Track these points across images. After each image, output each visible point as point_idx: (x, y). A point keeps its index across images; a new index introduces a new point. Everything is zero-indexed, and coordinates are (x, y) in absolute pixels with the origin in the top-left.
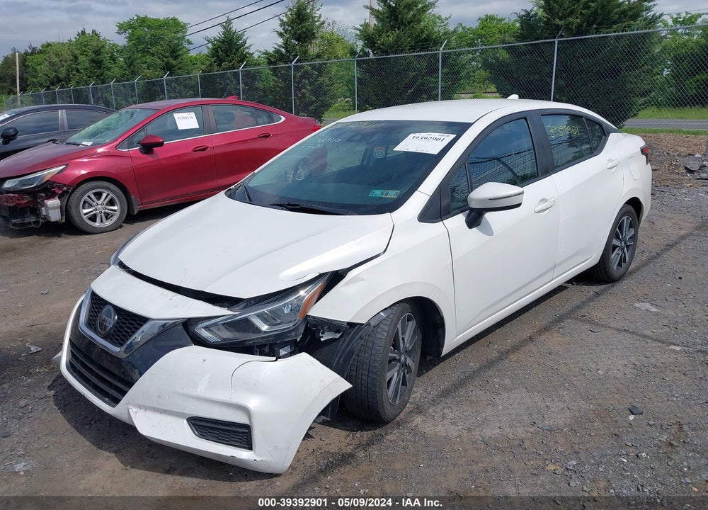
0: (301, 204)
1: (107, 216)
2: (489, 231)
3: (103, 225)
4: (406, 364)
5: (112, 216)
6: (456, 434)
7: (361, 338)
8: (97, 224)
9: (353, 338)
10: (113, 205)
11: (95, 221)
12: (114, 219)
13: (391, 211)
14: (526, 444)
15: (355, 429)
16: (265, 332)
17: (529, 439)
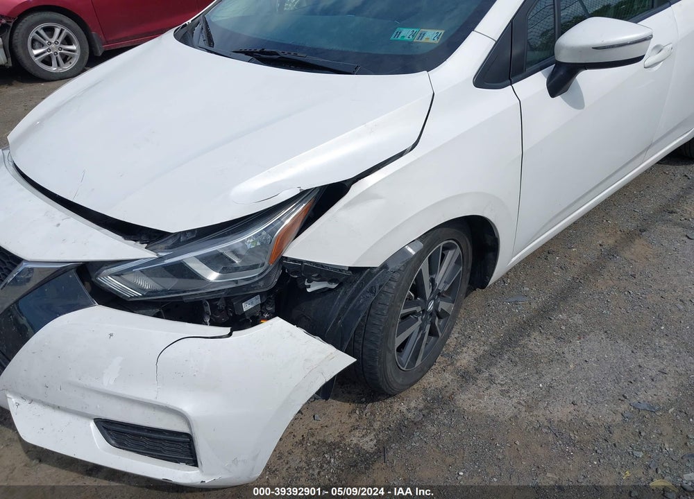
0: (280, 52)
1: (66, 59)
2: (578, 103)
3: (60, 70)
4: (437, 312)
5: (71, 58)
6: (510, 413)
7: (371, 291)
8: (54, 69)
9: (358, 290)
10: (70, 44)
11: (50, 65)
12: (74, 61)
13: (429, 68)
14: (616, 436)
15: (364, 399)
16: (214, 284)
17: (618, 426)
